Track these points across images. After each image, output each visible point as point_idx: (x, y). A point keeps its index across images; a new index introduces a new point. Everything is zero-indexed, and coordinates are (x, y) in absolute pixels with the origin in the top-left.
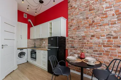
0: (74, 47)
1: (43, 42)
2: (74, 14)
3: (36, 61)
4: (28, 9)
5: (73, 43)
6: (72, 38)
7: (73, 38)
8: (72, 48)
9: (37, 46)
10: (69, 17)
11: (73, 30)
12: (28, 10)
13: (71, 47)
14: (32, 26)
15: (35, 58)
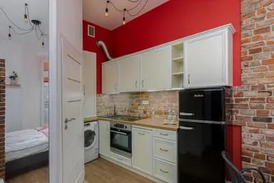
0: (269, 120)
1: (140, 101)
2: (268, 11)
3: (131, 157)
4: (107, 10)
5: (265, 105)
6: (258, 90)
7: (264, 88)
8: (261, 120)
9: (120, 113)
10: (245, 22)
11: (265, 62)
12: (107, 14)
13: (255, 119)
14: (107, 60)
15: (128, 150)
